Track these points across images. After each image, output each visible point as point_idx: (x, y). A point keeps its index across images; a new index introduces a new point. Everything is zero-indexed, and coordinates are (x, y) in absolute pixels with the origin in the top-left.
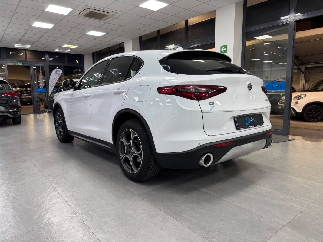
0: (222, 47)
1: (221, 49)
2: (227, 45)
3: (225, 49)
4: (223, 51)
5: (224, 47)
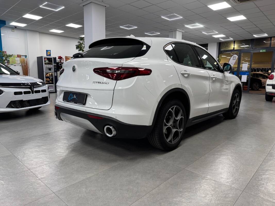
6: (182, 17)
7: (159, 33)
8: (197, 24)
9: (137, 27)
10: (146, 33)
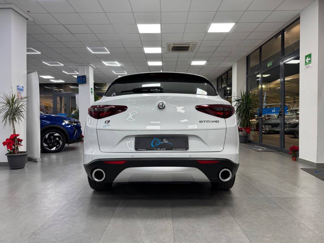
0: (306, 57)
1: (306, 60)
2: (311, 54)
3: (310, 59)
4: (308, 62)
5: (308, 58)
6: (109, 53)
7: (63, 65)
8: (117, 62)
9: (40, 53)
10: (45, 62)
